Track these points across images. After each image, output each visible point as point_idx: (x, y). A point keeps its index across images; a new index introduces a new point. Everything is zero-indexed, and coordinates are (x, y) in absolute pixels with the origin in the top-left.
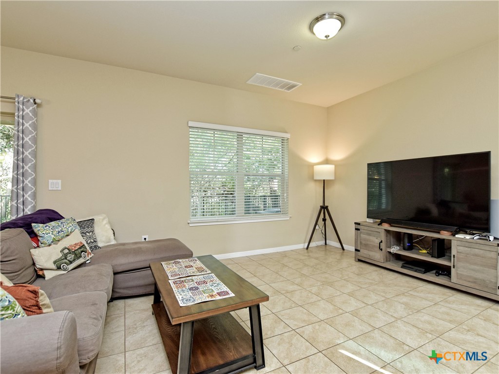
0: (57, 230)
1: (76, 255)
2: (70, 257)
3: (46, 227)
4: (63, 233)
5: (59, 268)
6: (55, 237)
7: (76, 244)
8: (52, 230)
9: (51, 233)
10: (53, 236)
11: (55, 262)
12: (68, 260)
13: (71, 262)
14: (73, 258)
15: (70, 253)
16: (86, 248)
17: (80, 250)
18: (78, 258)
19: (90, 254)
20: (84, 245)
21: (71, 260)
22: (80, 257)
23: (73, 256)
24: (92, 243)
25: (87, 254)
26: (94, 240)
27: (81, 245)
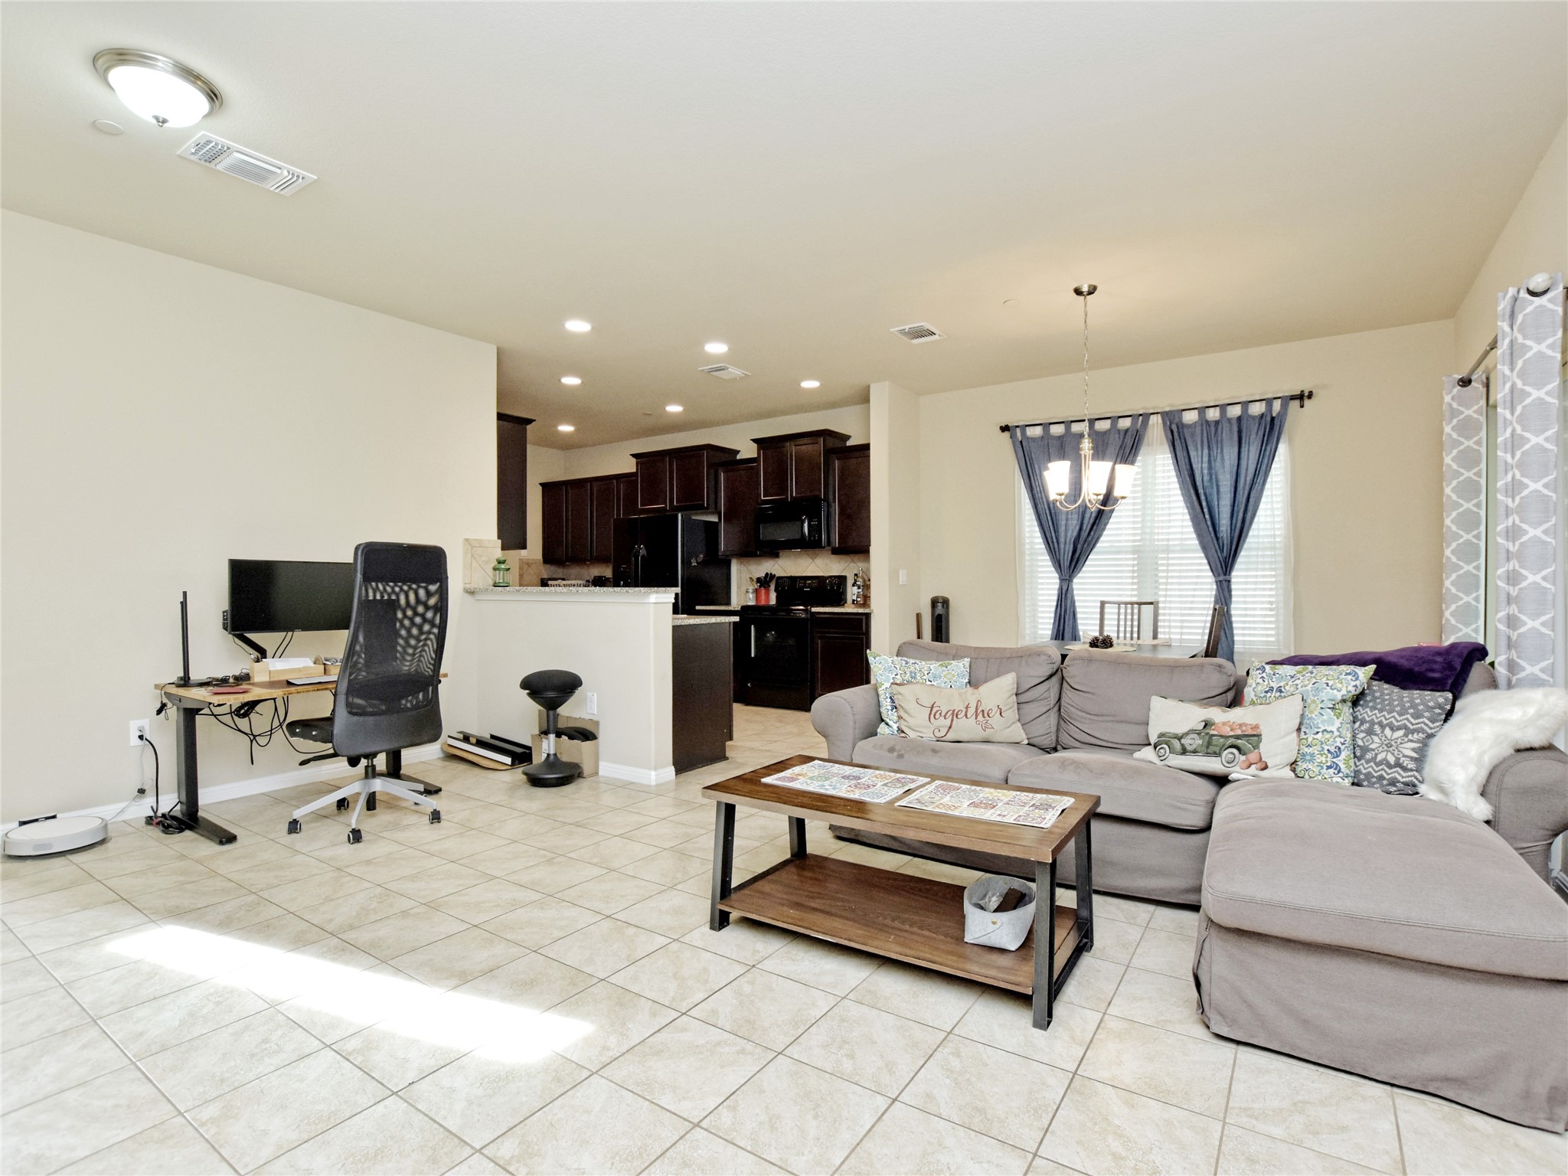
1: (1210, 744)
3: (1268, 671)
7: (1245, 726)
12: (1182, 745)
13: (1185, 752)
15: (1199, 734)
16: (1256, 747)
17: (1231, 741)
18: (1208, 754)
19: (1259, 765)
20: (1259, 736)
21: (1189, 748)
22: (1215, 753)
23: (1200, 742)
24: (1390, 766)
25: (1243, 758)
26: (1398, 759)
27: (1250, 732)
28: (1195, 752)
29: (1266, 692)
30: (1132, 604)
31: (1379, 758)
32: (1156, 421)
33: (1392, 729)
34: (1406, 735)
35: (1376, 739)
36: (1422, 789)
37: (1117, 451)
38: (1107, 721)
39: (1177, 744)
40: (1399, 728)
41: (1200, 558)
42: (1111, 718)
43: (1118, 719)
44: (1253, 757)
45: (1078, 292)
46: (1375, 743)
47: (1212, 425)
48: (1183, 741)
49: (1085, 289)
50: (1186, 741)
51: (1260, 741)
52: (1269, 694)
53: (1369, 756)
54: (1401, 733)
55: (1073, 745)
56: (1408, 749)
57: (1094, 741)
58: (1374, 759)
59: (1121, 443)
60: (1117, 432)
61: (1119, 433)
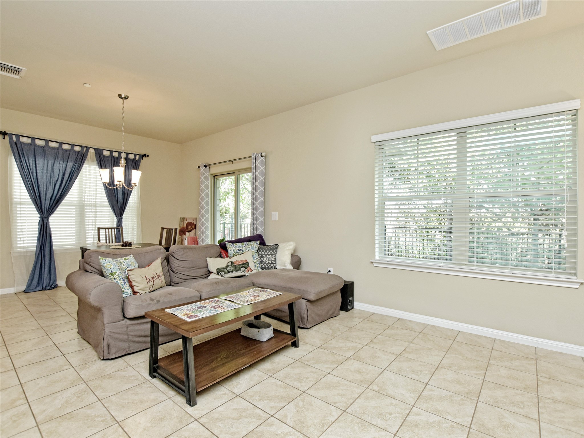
0: (238, 249)
1: (236, 268)
2: (230, 269)
3: (231, 245)
4: (241, 251)
5: (218, 274)
6: (235, 254)
7: (241, 261)
8: (234, 248)
9: (233, 250)
10: (233, 253)
11: (217, 269)
12: (227, 270)
13: (229, 272)
14: (232, 270)
15: (231, 266)
16: (248, 266)
17: (241, 266)
18: (236, 271)
19: (251, 270)
20: (248, 262)
21: (230, 271)
22: (239, 270)
23: (233, 268)
24: (270, 264)
25: (246, 269)
26: (272, 262)
27: (245, 262)
28: (232, 271)
29: (238, 251)
30: (108, 228)
31: (267, 262)
32: (92, 151)
33: (268, 255)
34: (272, 256)
35: (264, 258)
36: (277, 267)
37: (74, 160)
38: (194, 269)
39: (226, 270)
40: (270, 255)
41: (109, 210)
42: (196, 268)
43: (198, 268)
44: (249, 268)
45: (120, 96)
46: (265, 259)
47: (116, 159)
48: (227, 269)
49: (123, 96)
50: (228, 269)
51: (249, 264)
52: (239, 252)
53: (263, 263)
54: (271, 256)
55: (181, 281)
56: (273, 259)
57: (190, 277)
58: (265, 263)
59: (76, 157)
60: (74, 152)
61: (75, 153)
